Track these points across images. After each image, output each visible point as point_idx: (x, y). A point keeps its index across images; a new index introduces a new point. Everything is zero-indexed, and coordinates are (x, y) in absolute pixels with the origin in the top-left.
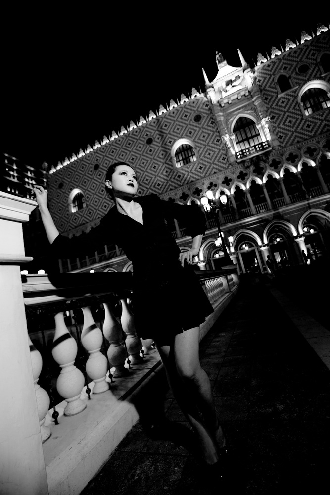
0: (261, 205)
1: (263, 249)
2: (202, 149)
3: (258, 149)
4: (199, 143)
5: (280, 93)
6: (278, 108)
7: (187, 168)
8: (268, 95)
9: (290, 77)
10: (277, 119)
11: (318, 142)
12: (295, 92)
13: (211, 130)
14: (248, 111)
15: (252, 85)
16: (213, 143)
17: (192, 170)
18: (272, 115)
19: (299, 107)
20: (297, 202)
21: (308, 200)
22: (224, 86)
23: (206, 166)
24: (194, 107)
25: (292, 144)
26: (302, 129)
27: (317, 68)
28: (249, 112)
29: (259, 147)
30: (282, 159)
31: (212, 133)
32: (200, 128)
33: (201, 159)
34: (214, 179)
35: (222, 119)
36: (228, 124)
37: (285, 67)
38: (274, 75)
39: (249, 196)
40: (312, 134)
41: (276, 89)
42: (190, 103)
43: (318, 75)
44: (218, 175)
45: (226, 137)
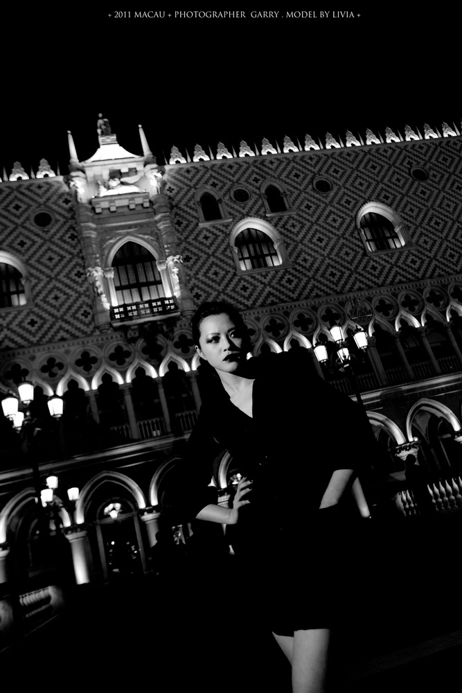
0: (150, 422)
1: (147, 517)
2: (42, 284)
3: (155, 310)
4: (37, 269)
5: (202, 222)
6: (197, 244)
8: (183, 217)
9: (220, 200)
10: (195, 263)
11: (258, 319)
12: (227, 226)
13: (66, 251)
14: (145, 234)
15: (156, 193)
16: (67, 276)
17: (11, 323)
18: (187, 253)
19: (231, 252)
22: (106, 175)
23: (45, 321)
24: (38, 195)
26: (234, 290)
27: (260, 202)
28: (146, 237)
29: (157, 306)
31: (68, 257)
33: (37, 305)
34: (58, 352)
35: (93, 235)
36: (104, 249)
37: (214, 183)
38: (196, 189)
39: (128, 398)
40: (249, 303)
41: (197, 212)
42: (31, 185)
43: (261, 212)
44: (69, 345)
45: (96, 271)
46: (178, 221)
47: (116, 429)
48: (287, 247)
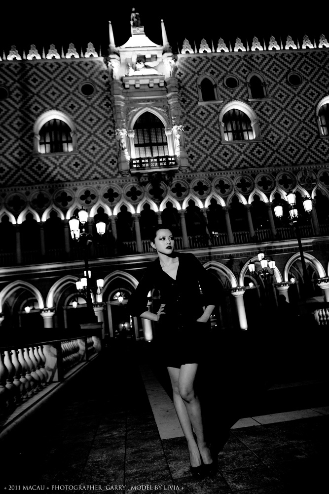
2: (84, 138)
3: (161, 164)
4: (82, 127)
5: (201, 101)
6: (195, 118)
7: (56, 158)
8: (187, 96)
9: (216, 86)
10: (192, 132)
11: (233, 178)
12: (218, 106)
13: (103, 115)
14: (158, 107)
15: (170, 76)
16: (102, 133)
17: (62, 163)
18: (187, 124)
19: (219, 126)
20: (196, 247)
21: (210, 248)
22: (134, 60)
23: (85, 164)
24: (85, 70)
25: (203, 171)
26: (218, 155)
27: (245, 90)
28: (159, 109)
29: (163, 162)
30: (189, 186)
31: (104, 119)
32: (88, 106)
33: (80, 152)
34: (92, 186)
35: (122, 104)
36: (129, 115)
37: (212, 71)
38: (199, 75)
39: (137, 224)
40: (228, 165)
41: (198, 93)
42: (80, 62)
43: (245, 97)
44: (100, 183)
45: (122, 132)
46: (183, 99)
47: (127, 243)
48: (261, 126)
